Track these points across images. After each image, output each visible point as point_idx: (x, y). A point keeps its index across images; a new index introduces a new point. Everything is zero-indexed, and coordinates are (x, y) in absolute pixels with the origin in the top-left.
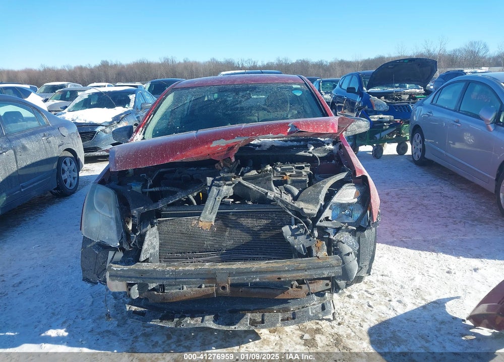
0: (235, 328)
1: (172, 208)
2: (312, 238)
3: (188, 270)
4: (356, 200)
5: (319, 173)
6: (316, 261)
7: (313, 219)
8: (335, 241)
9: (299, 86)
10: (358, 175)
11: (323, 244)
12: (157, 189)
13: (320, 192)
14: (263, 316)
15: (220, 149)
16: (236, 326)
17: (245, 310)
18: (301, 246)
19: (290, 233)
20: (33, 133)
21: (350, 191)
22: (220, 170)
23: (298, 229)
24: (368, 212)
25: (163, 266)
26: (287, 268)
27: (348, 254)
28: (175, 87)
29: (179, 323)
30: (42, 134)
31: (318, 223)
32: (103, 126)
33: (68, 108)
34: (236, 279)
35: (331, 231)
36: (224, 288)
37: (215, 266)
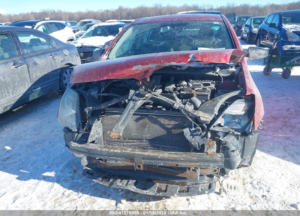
0: (147, 193)
1: (111, 109)
2: (205, 138)
3: (117, 153)
4: (244, 112)
5: (221, 89)
6: (205, 157)
7: (208, 125)
8: (223, 142)
9: (218, 23)
10: (248, 93)
11: (214, 143)
12: (106, 94)
13: (215, 105)
14: (167, 186)
15: (138, 72)
16: (147, 191)
17: (156, 180)
18: (197, 143)
19: (190, 133)
20: (43, 54)
21: (240, 105)
22: (140, 87)
23: (195, 131)
24: (252, 122)
25: (101, 148)
26: (182, 159)
27: (233, 151)
28: (134, 23)
29: (112, 184)
30: (49, 54)
31: (212, 128)
32: (99, 48)
33: (82, 36)
34: (148, 162)
35: (221, 134)
36: (139, 166)
37: (134, 151)
